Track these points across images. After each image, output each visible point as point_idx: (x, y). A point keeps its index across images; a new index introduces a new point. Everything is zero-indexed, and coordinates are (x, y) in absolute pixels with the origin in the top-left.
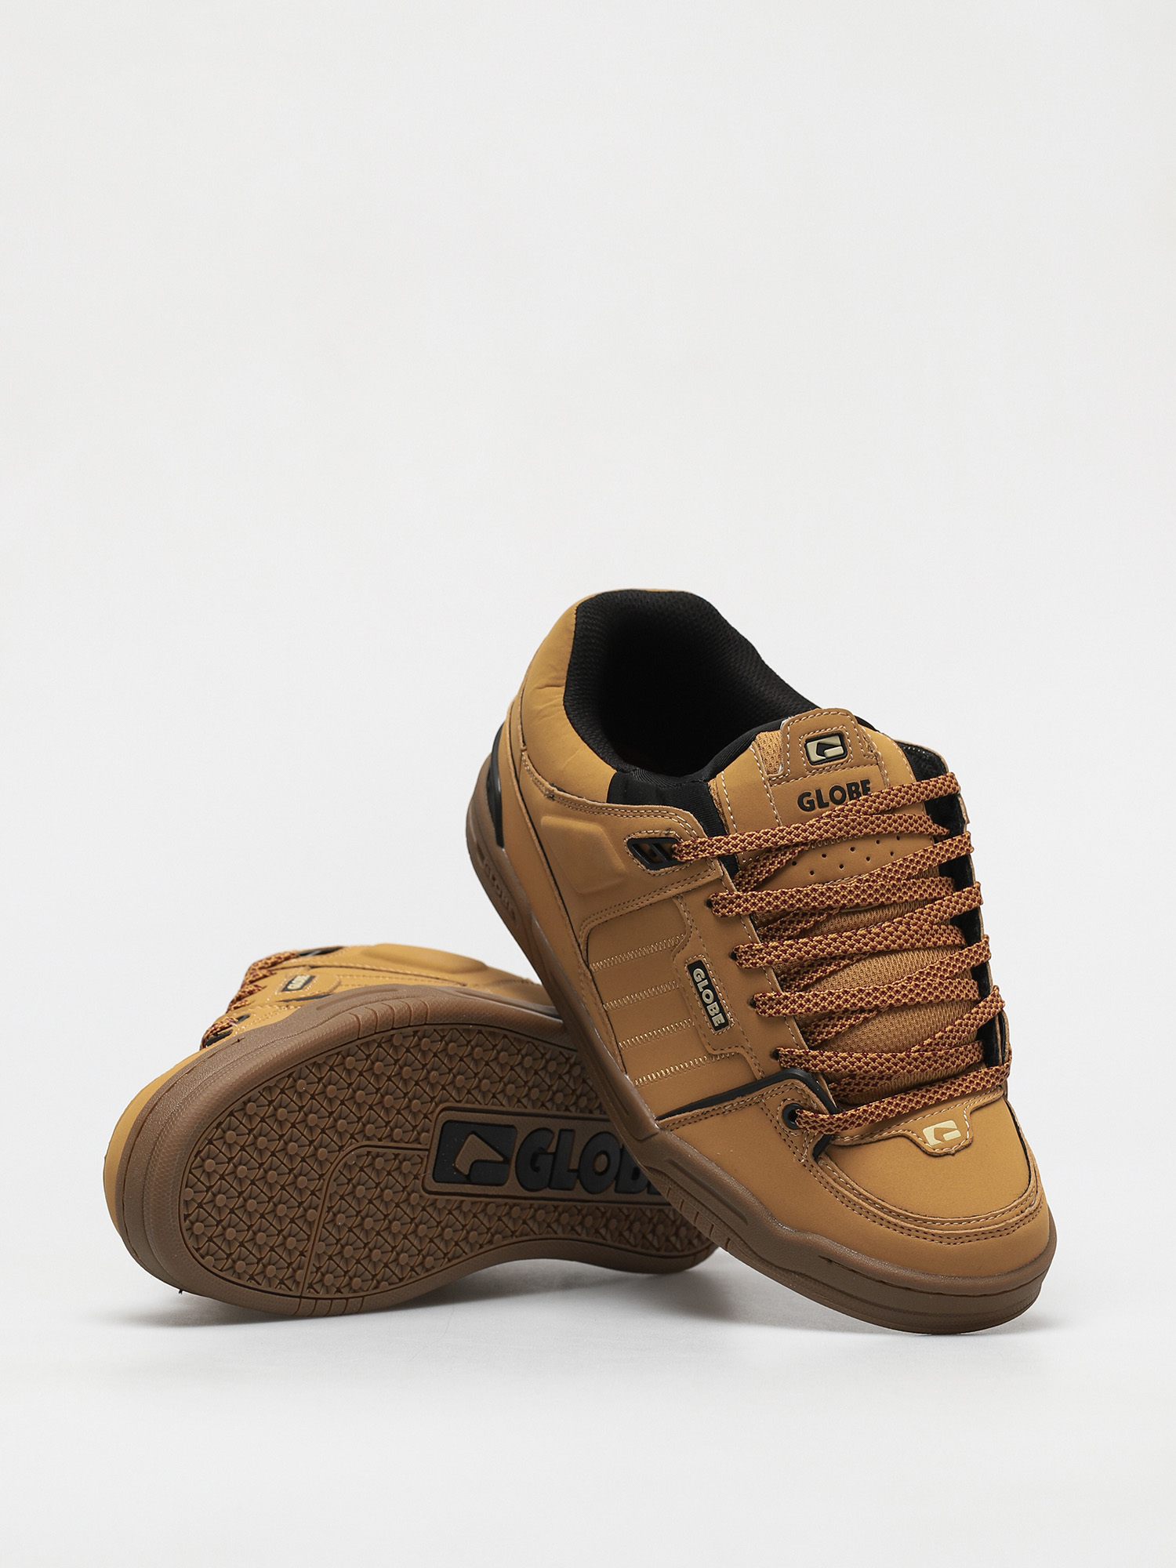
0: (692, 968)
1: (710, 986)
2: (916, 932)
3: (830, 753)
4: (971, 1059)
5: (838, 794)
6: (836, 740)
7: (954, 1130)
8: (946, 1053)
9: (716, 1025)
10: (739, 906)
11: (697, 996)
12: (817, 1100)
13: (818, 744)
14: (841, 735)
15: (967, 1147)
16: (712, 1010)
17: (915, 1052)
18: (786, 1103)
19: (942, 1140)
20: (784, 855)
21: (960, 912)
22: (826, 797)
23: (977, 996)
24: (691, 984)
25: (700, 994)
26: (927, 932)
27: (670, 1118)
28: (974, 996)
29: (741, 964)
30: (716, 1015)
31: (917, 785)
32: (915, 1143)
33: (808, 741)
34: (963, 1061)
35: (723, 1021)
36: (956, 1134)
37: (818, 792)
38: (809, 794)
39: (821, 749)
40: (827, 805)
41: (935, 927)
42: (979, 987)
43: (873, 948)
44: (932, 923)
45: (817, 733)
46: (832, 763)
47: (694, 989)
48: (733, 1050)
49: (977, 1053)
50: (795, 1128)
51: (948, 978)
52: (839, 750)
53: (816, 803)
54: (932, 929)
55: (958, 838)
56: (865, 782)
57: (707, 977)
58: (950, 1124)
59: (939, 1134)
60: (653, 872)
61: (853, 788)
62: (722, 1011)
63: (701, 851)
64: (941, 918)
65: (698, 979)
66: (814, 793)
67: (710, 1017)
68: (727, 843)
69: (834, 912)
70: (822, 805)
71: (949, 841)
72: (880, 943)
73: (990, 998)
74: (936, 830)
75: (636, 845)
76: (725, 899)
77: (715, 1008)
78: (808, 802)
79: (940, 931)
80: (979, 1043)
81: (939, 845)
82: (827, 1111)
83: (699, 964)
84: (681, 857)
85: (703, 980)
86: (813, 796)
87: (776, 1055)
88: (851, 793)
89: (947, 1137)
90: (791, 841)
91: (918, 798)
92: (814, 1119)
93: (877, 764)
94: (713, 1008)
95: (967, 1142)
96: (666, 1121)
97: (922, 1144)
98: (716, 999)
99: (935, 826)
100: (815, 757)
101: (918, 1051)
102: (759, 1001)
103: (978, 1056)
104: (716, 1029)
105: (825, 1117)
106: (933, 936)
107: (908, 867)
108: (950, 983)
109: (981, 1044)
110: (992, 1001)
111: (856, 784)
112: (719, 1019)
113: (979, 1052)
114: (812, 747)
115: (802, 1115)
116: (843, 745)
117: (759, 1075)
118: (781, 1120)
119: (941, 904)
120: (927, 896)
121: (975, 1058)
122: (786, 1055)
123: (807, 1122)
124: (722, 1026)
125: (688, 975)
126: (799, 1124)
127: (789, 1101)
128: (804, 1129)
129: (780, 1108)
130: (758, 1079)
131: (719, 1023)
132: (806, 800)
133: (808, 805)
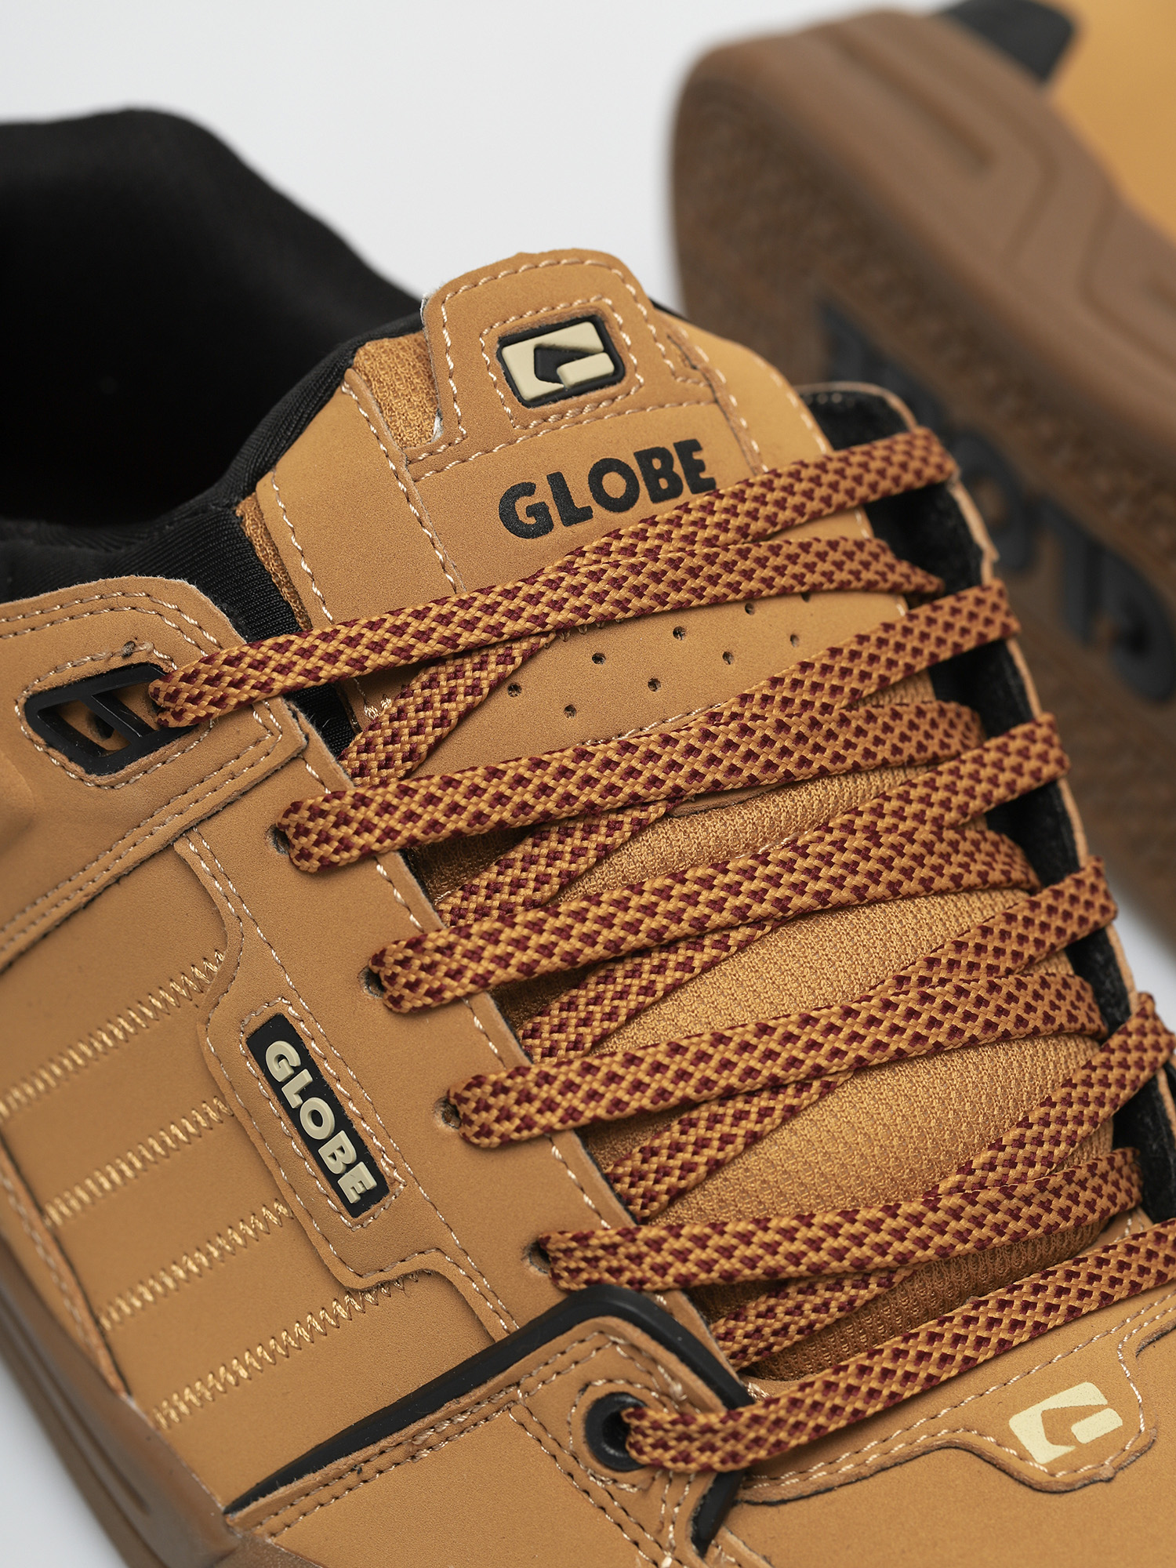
0: (258, 1043)
1: (319, 1088)
2: (898, 849)
3: (573, 373)
4: (1112, 1198)
5: (614, 485)
6: (584, 336)
7: (1099, 1408)
8: (1041, 1186)
9: (353, 1198)
10: (366, 827)
11: (285, 1125)
12: (683, 1371)
13: (538, 349)
14: (597, 321)
15: (1143, 1452)
16: (333, 1156)
17: (950, 1193)
18: (592, 1395)
19: (1071, 1440)
20: (482, 666)
21: (1013, 791)
22: (582, 495)
23: (1098, 1022)
24: (263, 1087)
25: (294, 1114)
26: (929, 846)
27: (262, 1501)
28: (1091, 1020)
29: (397, 1001)
30: (349, 1167)
31: (840, 460)
32: (992, 1462)
33: (507, 341)
34: (1091, 1205)
35: (371, 1183)
36: (1107, 1421)
37: (557, 481)
38: (528, 489)
39: (548, 362)
40: (586, 514)
41: (949, 835)
42: (1097, 994)
43: (781, 904)
44: (937, 821)
45: (529, 318)
46: (583, 397)
47: (273, 1104)
48: (417, 1262)
49: (1123, 1183)
50: (629, 1465)
51: (1009, 972)
52: (601, 365)
53: (554, 512)
54: (941, 840)
55: (972, 593)
56: (688, 448)
57: (307, 1062)
58: (1085, 1393)
59: (1057, 1426)
60: (101, 780)
61: (657, 464)
62: (364, 1155)
63: (232, 684)
64: (963, 809)
65: (280, 1071)
66: (542, 485)
67: (333, 1179)
68: (306, 653)
69: (654, 812)
70: (575, 515)
71: (948, 602)
72: (799, 888)
73: (1133, 1024)
74: (907, 577)
75: (45, 712)
76: (323, 814)
77: (342, 1149)
78: (531, 511)
79: (965, 846)
80: (1124, 1155)
81: (924, 611)
82: (716, 1402)
83: (279, 1028)
84: (178, 715)
85: (297, 1070)
86: (544, 494)
87: (539, 1250)
88: (652, 477)
89: (1086, 1431)
90: (496, 630)
91: (850, 493)
92: (680, 1428)
93: (716, 401)
94: (339, 1151)
95: (1142, 1442)
96: (255, 1511)
97: (1016, 1465)
98: (343, 1122)
99: (903, 567)
100: (532, 386)
101: (959, 1188)
102: (466, 1100)
103: (1129, 1193)
104: (355, 1210)
105: (714, 1419)
106: (946, 857)
107: (845, 672)
108: (1020, 985)
109: (1129, 1154)
110: (1141, 1032)
111: (661, 453)
112: (359, 1181)
113: (1129, 1179)
114: (520, 356)
115: (645, 1423)
116: (609, 348)
117: (501, 1327)
118: (584, 1450)
119: (955, 772)
120: (913, 751)
121: (1122, 1197)
122: (568, 1252)
123: (663, 1445)
124: (370, 1198)
125: (251, 1066)
126: (641, 1452)
127: (600, 1387)
128: (657, 1466)
129: (577, 1414)
130: (499, 1336)
131: (361, 1190)
132: (522, 505)
133: (532, 521)
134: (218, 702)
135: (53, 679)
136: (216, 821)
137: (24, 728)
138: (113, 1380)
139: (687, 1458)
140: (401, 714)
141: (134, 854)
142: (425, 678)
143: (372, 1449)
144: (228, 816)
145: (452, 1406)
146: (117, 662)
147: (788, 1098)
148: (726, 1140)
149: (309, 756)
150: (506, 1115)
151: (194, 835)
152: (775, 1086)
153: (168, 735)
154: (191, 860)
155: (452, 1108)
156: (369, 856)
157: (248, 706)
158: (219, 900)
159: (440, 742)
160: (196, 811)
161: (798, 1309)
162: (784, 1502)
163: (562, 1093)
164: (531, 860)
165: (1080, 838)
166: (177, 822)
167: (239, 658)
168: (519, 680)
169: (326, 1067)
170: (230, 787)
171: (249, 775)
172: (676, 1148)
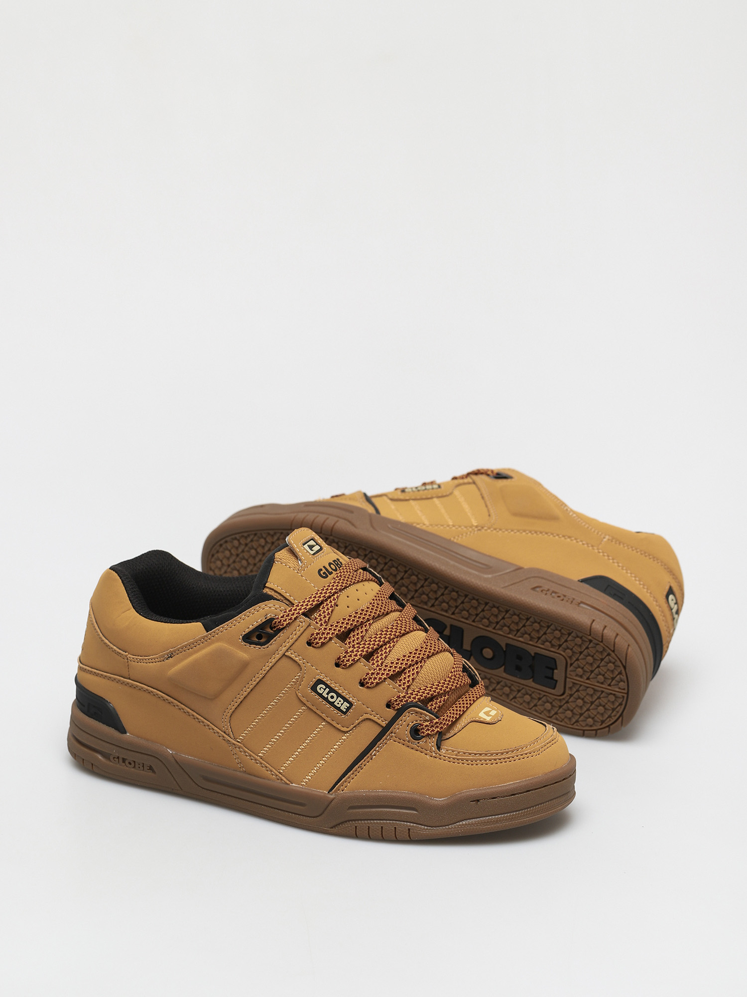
1: (331, 690)
3: (315, 549)
5: (333, 567)
6: (312, 543)
9: (345, 710)
11: (325, 702)
13: (308, 546)
14: (313, 539)
16: (338, 704)
18: (410, 727)
19: (491, 716)
22: (329, 569)
24: (318, 697)
25: (326, 699)
27: (338, 785)
30: (342, 704)
31: (352, 561)
32: (480, 722)
33: (303, 545)
35: (348, 705)
36: (494, 712)
37: (324, 567)
38: (321, 570)
39: (310, 548)
43: (400, 632)
47: (321, 700)
48: (361, 718)
50: (421, 738)
52: (318, 547)
53: (327, 573)
56: (338, 560)
59: (487, 713)
60: (264, 647)
61: (336, 563)
64: (409, 618)
65: (321, 691)
66: (323, 569)
69: (372, 620)
70: (331, 573)
75: (247, 638)
76: (319, 634)
79: (414, 624)
82: (435, 718)
83: (320, 682)
84: (283, 625)
85: (325, 689)
86: (324, 570)
87: (389, 705)
88: (337, 565)
89: (492, 713)
94: (338, 702)
95: (501, 714)
96: (336, 788)
98: (339, 695)
100: (311, 552)
102: (366, 679)
104: (345, 713)
105: (436, 721)
111: (336, 561)
114: (307, 548)
115: (423, 727)
116: (317, 544)
117: (384, 724)
118: (411, 739)
122: (396, 701)
124: (348, 709)
125: (313, 694)
126: (424, 733)
127: (411, 724)
128: (428, 735)
129: (407, 733)
130: (384, 725)
131: (346, 708)
132: (322, 572)
133: (324, 575)
134: (290, 619)
135: (247, 631)
136: (294, 645)
137: (243, 643)
138: (288, 782)
139: (433, 730)
140: (320, 615)
141: (274, 661)
142: (321, 607)
143: (363, 761)
144: (297, 643)
145: (379, 743)
146: (264, 620)
147: (419, 664)
148: (408, 681)
149: (311, 624)
150: (375, 678)
151: (289, 650)
152: (417, 663)
153: (280, 630)
154: (291, 656)
155: (362, 684)
156: (331, 639)
157: (295, 619)
158: (298, 661)
159: (329, 618)
160: (288, 645)
161: (436, 703)
162: (449, 738)
163: (374, 680)
164: (354, 636)
165: (425, 624)
166: (284, 649)
167: (283, 616)
168: (338, 604)
169: (332, 686)
170: (295, 637)
171: (299, 633)
172: (405, 678)
